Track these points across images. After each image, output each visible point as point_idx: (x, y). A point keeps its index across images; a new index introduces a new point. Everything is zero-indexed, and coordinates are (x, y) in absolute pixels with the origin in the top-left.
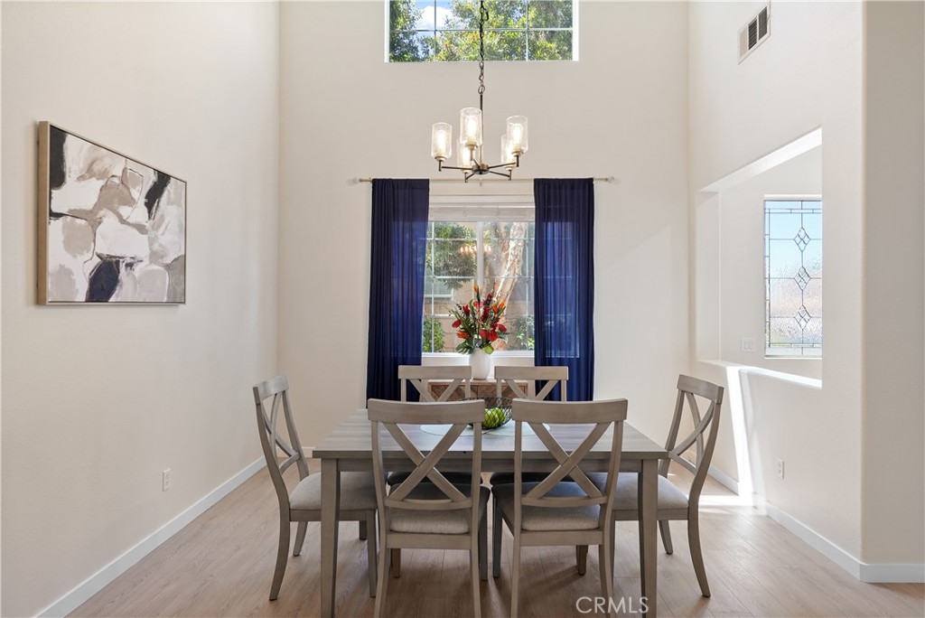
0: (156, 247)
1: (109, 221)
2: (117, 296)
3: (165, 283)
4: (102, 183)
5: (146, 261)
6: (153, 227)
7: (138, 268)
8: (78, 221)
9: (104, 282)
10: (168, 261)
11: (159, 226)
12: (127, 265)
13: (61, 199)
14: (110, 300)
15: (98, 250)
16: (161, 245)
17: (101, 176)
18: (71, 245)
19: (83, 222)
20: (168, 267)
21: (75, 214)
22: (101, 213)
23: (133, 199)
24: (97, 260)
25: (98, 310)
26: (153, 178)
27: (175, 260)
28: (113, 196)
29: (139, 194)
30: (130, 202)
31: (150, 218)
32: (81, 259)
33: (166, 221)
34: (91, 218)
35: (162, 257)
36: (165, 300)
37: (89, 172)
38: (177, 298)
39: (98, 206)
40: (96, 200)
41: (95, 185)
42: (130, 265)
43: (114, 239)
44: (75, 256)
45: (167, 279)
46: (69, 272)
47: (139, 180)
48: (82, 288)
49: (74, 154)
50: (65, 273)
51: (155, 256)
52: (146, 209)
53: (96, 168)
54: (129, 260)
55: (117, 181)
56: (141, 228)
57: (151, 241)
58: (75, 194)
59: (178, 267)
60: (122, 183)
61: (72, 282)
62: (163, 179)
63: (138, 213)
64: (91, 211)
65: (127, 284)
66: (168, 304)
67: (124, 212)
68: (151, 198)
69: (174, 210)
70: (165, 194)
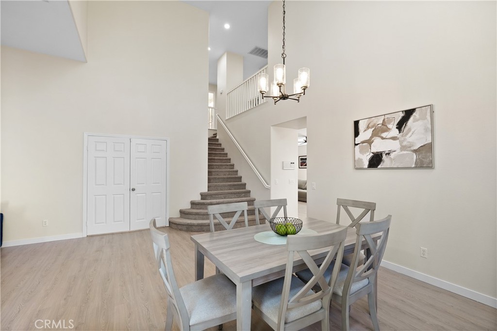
0: (405, 143)
1: (377, 141)
2: (381, 166)
3: (413, 159)
4: (373, 129)
5: (398, 151)
6: (402, 136)
7: (392, 155)
8: (364, 144)
9: (376, 161)
10: (416, 148)
11: (407, 134)
12: (386, 154)
13: (359, 140)
14: (379, 167)
15: (372, 151)
16: (409, 142)
17: (372, 127)
18: (361, 152)
19: (366, 144)
20: (415, 151)
21: (363, 142)
22: (373, 139)
23: (389, 128)
24: (372, 154)
25: (373, 172)
26: (402, 115)
27: (422, 146)
28: (379, 131)
29: (393, 126)
30: (388, 130)
31: (400, 132)
32: (365, 155)
33: (413, 130)
34: (369, 142)
35: (410, 147)
36: (413, 166)
37: (368, 127)
38: (424, 165)
39: (371, 137)
40: (371, 135)
41: (370, 131)
42: (388, 154)
43: (378, 146)
44: (363, 155)
45: (415, 156)
46: (362, 160)
47: (390, 121)
48: (366, 164)
49: (362, 126)
50: (360, 160)
51: (403, 148)
52: (397, 130)
53: (370, 126)
54: (387, 152)
55: (380, 125)
56: (394, 138)
57: (401, 143)
58: (364, 135)
59: (426, 150)
60: (383, 125)
61: (363, 162)
62: (409, 113)
63: (395, 132)
64: (369, 140)
65: (386, 161)
66: (416, 168)
67: (384, 135)
68: (400, 125)
69: (420, 123)
70: (412, 118)
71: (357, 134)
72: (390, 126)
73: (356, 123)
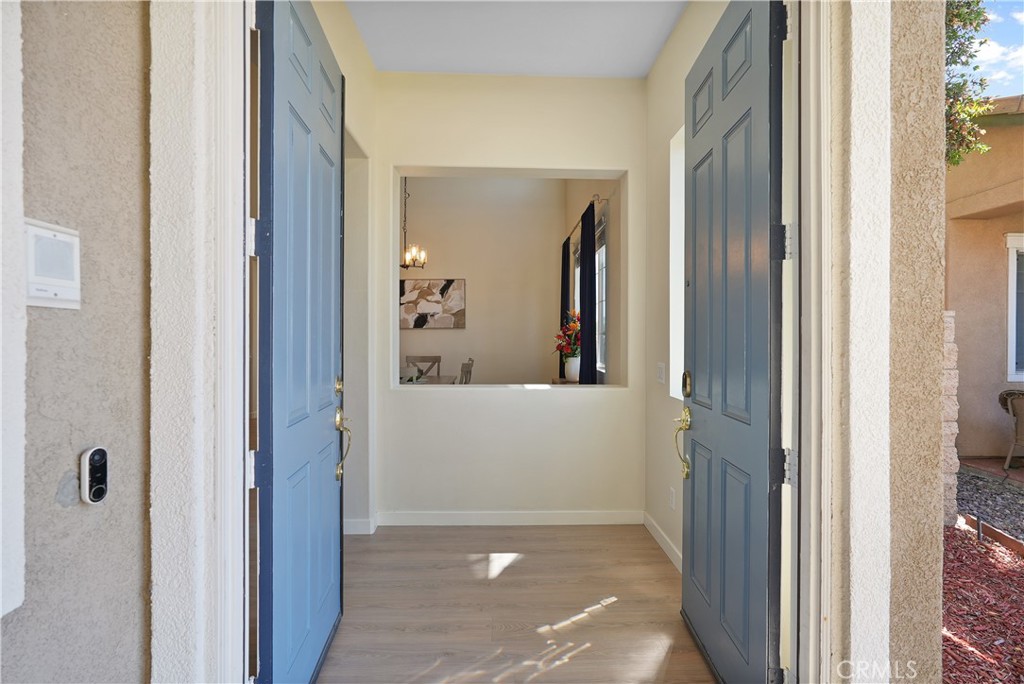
0: (446, 307)
1: (422, 303)
2: (426, 326)
4: (419, 291)
5: (441, 313)
6: (444, 301)
7: (436, 317)
8: (410, 304)
9: (421, 321)
10: (454, 312)
11: (447, 300)
13: (405, 299)
14: (423, 327)
15: (418, 312)
16: (449, 307)
17: (418, 289)
18: (407, 311)
19: (412, 304)
20: (453, 314)
21: (409, 302)
22: (419, 300)
24: (417, 315)
25: (419, 331)
26: (444, 283)
27: (457, 311)
28: (425, 294)
29: (437, 291)
30: (432, 294)
32: (411, 315)
33: (452, 297)
34: (415, 303)
35: (450, 311)
36: (452, 326)
37: (414, 289)
38: (459, 325)
39: (417, 299)
40: (416, 297)
41: (417, 292)
42: (432, 316)
43: (424, 307)
44: (409, 315)
45: (453, 319)
46: (408, 319)
47: (434, 286)
48: (412, 324)
49: (408, 286)
50: (406, 320)
51: (445, 311)
52: (441, 295)
53: (416, 287)
54: (432, 314)
55: (425, 289)
56: (438, 302)
57: (443, 306)
58: (410, 296)
59: (460, 314)
60: (428, 288)
61: (408, 322)
62: (449, 283)
63: (438, 297)
64: (414, 301)
65: (431, 322)
66: (453, 328)
67: (429, 298)
68: (443, 291)
69: (457, 292)
70: (451, 287)
71: (402, 293)
72: (434, 291)
73: (402, 283)
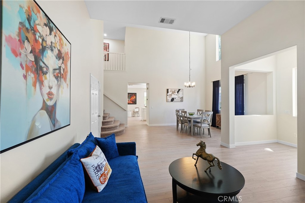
1: (173, 95)
2: (174, 101)
3: (180, 100)
7: (176, 99)
9: (172, 100)
13: (168, 94)
20: (180, 98)
21: (169, 95)
24: (172, 98)
25: (172, 102)
28: (174, 92)
30: (175, 93)
32: (170, 98)
33: (180, 94)
34: (171, 95)
37: (171, 91)
38: (182, 101)
41: (171, 92)
43: (173, 96)
47: (176, 91)
49: (169, 91)
51: (178, 97)
56: (176, 95)
58: (170, 93)
59: (182, 98)
61: (169, 100)
62: (179, 90)
63: (177, 93)
66: (180, 102)
67: (174, 94)
68: (178, 92)
69: (181, 92)
73: (168, 90)
